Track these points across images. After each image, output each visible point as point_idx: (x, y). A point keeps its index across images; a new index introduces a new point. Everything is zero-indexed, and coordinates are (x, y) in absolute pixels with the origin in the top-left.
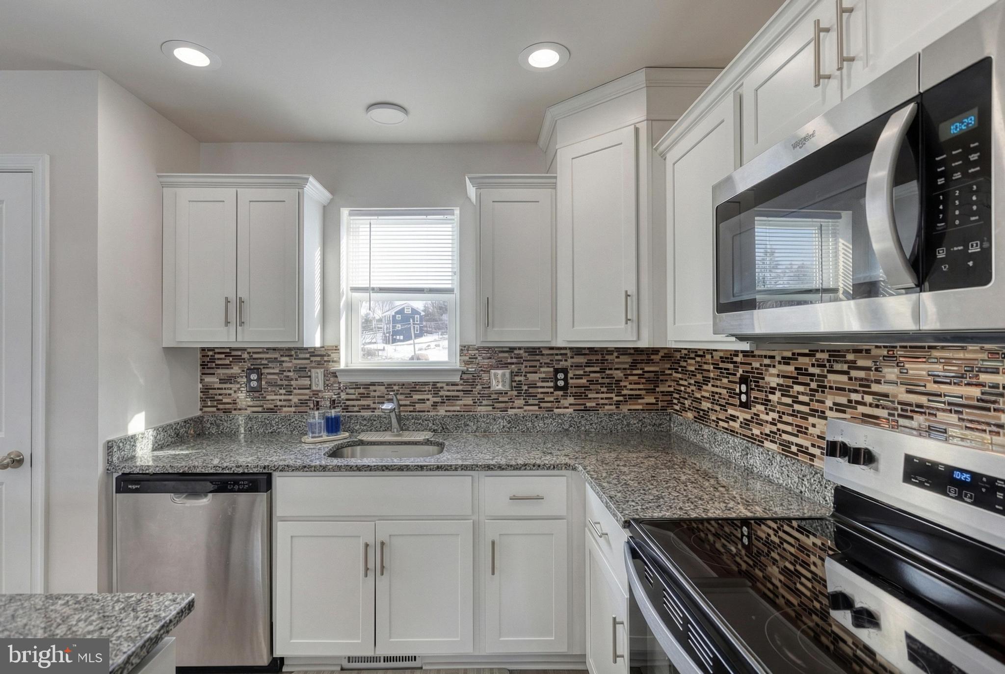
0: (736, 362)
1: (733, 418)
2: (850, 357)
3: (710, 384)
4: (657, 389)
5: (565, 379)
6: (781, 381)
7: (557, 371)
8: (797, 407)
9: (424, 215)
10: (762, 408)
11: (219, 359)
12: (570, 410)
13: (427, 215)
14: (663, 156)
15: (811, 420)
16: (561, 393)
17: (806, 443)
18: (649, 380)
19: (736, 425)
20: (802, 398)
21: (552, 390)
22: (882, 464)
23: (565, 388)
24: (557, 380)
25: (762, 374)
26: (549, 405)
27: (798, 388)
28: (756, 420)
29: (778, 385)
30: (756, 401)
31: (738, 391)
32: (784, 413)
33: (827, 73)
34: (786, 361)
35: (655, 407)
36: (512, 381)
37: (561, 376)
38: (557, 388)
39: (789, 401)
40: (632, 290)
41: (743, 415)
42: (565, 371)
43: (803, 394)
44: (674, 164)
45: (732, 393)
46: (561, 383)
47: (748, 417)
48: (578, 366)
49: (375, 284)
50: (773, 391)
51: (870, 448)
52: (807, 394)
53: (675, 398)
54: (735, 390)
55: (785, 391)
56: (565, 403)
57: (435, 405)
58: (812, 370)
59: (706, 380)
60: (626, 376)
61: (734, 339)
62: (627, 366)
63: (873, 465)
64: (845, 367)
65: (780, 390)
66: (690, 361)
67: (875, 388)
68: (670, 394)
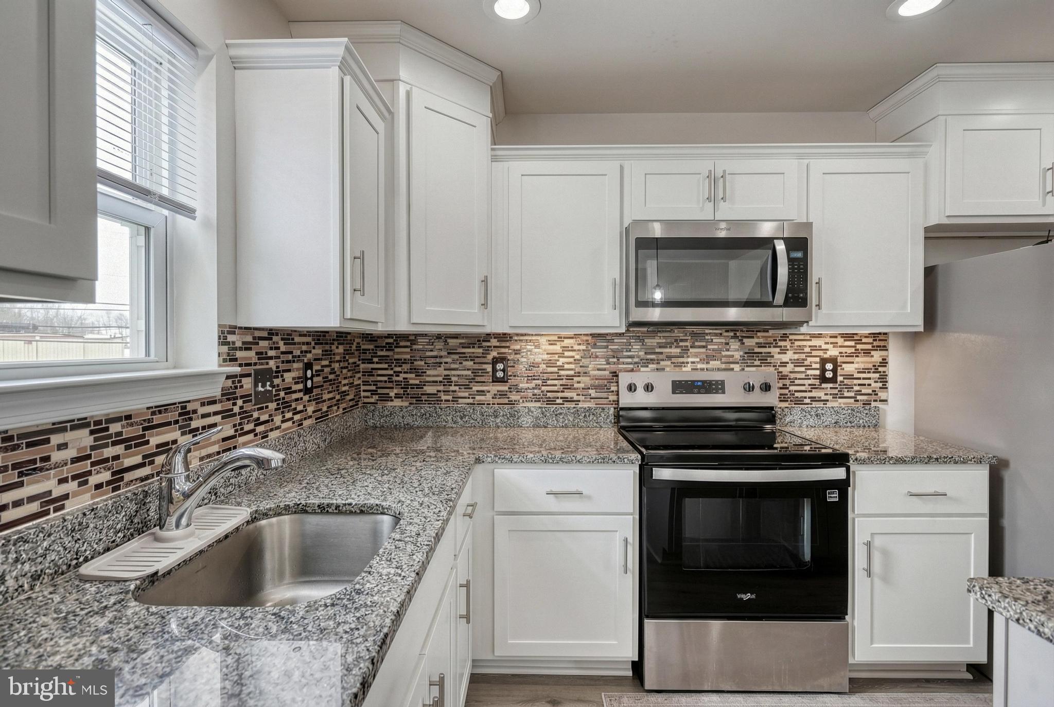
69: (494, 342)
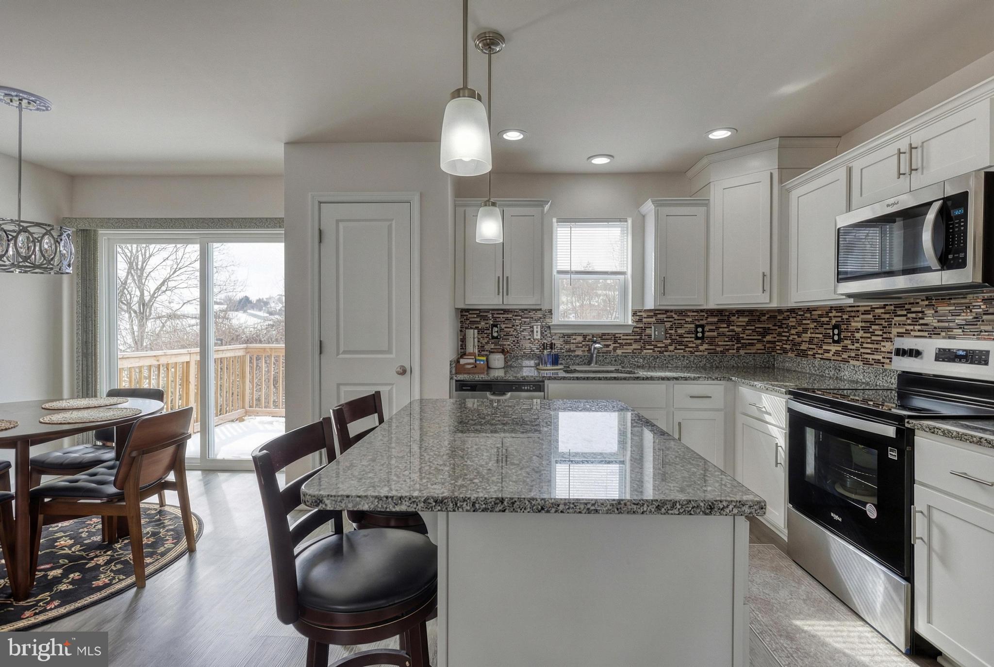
0: (830, 317)
1: (828, 351)
2: (907, 307)
3: (809, 332)
4: (764, 339)
5: (703, 332)
6: (863, 324)
7: (697, 326)
8: (874, 338)
9: (606, 222)
10: (849, 342)
11: (472, 318)
12: (706, 353)
13: (608, 222)
14: (789, 191)
15: (883, 344)
16: (700, 341)
17: (880, 357)
18: (759, 334)
19: (830, 355)
20: (877, 333)
21: (693, 339)
22: (925, 355)
23: (702, 338)
24: (697, 332)
25: (850, 322)
26: (691, 349)
27: (874, 327)
28: (845, 349)
29: (861, 327)
30: (846, 338)
31: (831, 334)
32: (864, 343)
33: (903, 172)
34: (866, 313)
35: (764, 351)
36: (666, 334)
37: (700, 330)
38: (697, 338)
39: (869, 335)
40: (768, 273)
41: (834, 348)
42: (702, 326)
43: (878, 330)
44: (798, 197)
45: (826, 336)
46: (700, 335)
47: (840, 349)
48: (711, 324)
49: (574, 269)
50: (857, 330)
51: (918, 349)
52: (881, 330)
53: (778, 345)
54: (830, 334)
55: (865, 329)
56: (701, 348)
57: (615, 349)
58: (884, 316)
59: (805, 331)
60: (744, 330)
61: (844, 297)
62: (744, 324)
63: (920, 357)
64: (905, 313)
65: (862, 330)
66: (791, 319)
67: (921, 322)
68: (774, 342)
69: (834, 313)
